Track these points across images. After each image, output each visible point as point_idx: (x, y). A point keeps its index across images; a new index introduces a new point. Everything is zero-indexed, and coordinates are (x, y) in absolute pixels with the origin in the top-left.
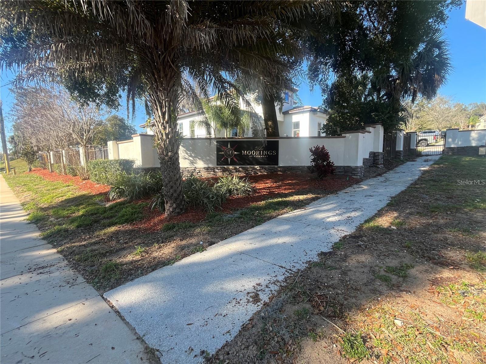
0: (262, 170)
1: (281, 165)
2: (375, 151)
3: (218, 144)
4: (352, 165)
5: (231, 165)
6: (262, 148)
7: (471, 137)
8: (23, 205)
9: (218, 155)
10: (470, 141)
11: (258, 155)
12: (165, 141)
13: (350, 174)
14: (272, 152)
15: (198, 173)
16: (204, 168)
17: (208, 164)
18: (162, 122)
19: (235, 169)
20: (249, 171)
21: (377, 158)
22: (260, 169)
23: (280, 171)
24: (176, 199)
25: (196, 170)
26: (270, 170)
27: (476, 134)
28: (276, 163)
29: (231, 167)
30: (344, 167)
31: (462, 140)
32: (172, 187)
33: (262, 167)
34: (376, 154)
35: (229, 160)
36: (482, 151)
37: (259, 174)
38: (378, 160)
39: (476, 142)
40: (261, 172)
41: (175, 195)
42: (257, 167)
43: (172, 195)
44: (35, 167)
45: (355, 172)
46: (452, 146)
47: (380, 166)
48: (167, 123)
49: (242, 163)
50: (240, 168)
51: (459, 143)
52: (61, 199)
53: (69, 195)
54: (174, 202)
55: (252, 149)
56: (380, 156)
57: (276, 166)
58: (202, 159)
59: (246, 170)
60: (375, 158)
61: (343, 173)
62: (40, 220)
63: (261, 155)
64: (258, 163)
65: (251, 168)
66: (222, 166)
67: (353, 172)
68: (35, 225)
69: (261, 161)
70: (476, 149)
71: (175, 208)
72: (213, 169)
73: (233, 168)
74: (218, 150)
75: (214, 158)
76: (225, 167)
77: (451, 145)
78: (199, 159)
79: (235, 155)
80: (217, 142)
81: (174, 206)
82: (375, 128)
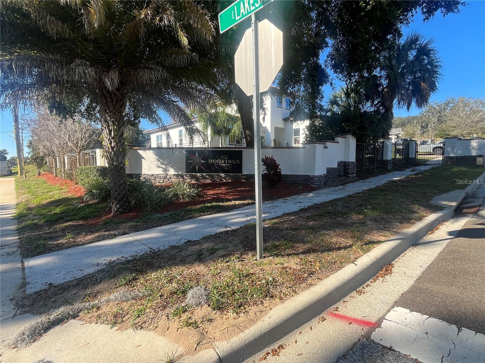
0: (227, 178)
1: (244, 173)
2: (346, 161)
3: (187, 153)
4: (310, 174)
5: (198, 172)
6: (227, 157)
7: (471, 146)
8: (17, 205)
9: (187, 163)
10: (470, 151)
11: (223, 163)
12: (111, 153)
13: (309, 183)
14: (236, 161)
15: (169, 179)
16: (174, 175)
17: (178, 172)
18: (109, 138)
19: (203, 176)
20: (215, 178)
21: (348, 168)
22: (225, 177)
23: (244, 179)
24: (120, 201)
25: (168, 177)
26: (234, 177)
27: (475, 142)
28: (240, 171)
29: (199, 174)
30: (304, 176)
31: (462, 149)
32: (116, 191)
33: (227, 175)
34: (347, 164)
35: (197, 168)
36: (480, 161)
37: (224, 181)
38: (349, 169)
39: (476, 152)
40: (226, 179)
41: (118, 197)
42: (222, 175)
43: (117, 197)
44: (44, 171)
45: (313, 181)
46: (452, 155)
47: (350, 176)
48: (113, 138)
49: (208, 171)
50: (206, 175)
51: (459, 152)
52: (49, 200)
53: (57, 197)
54: (118, 203)
55: (218, 158)
56: (350, 166)
57: (240, 174)
58: (172, 167)
59: (212, 177)
60: (346, 167)
61: (303, 182)
62: (22, 217)
63: (225, 164)
64: (224, 171)
65: (217, 175)
66: (190, 174)
67: (311, 181)
68: (17, 221)
69: (226, 169)
70: (474, 158)
71: (119, 208)
72: (182, 176)
73: (200, 175)
74: (188, 159)
75: (184, 165)
76: (194, 174)
77: (450, 154)
78: (171, 167)
79: (202, 163)
80: (186, 151)
81: (118, 206)
82: (345, 138)
